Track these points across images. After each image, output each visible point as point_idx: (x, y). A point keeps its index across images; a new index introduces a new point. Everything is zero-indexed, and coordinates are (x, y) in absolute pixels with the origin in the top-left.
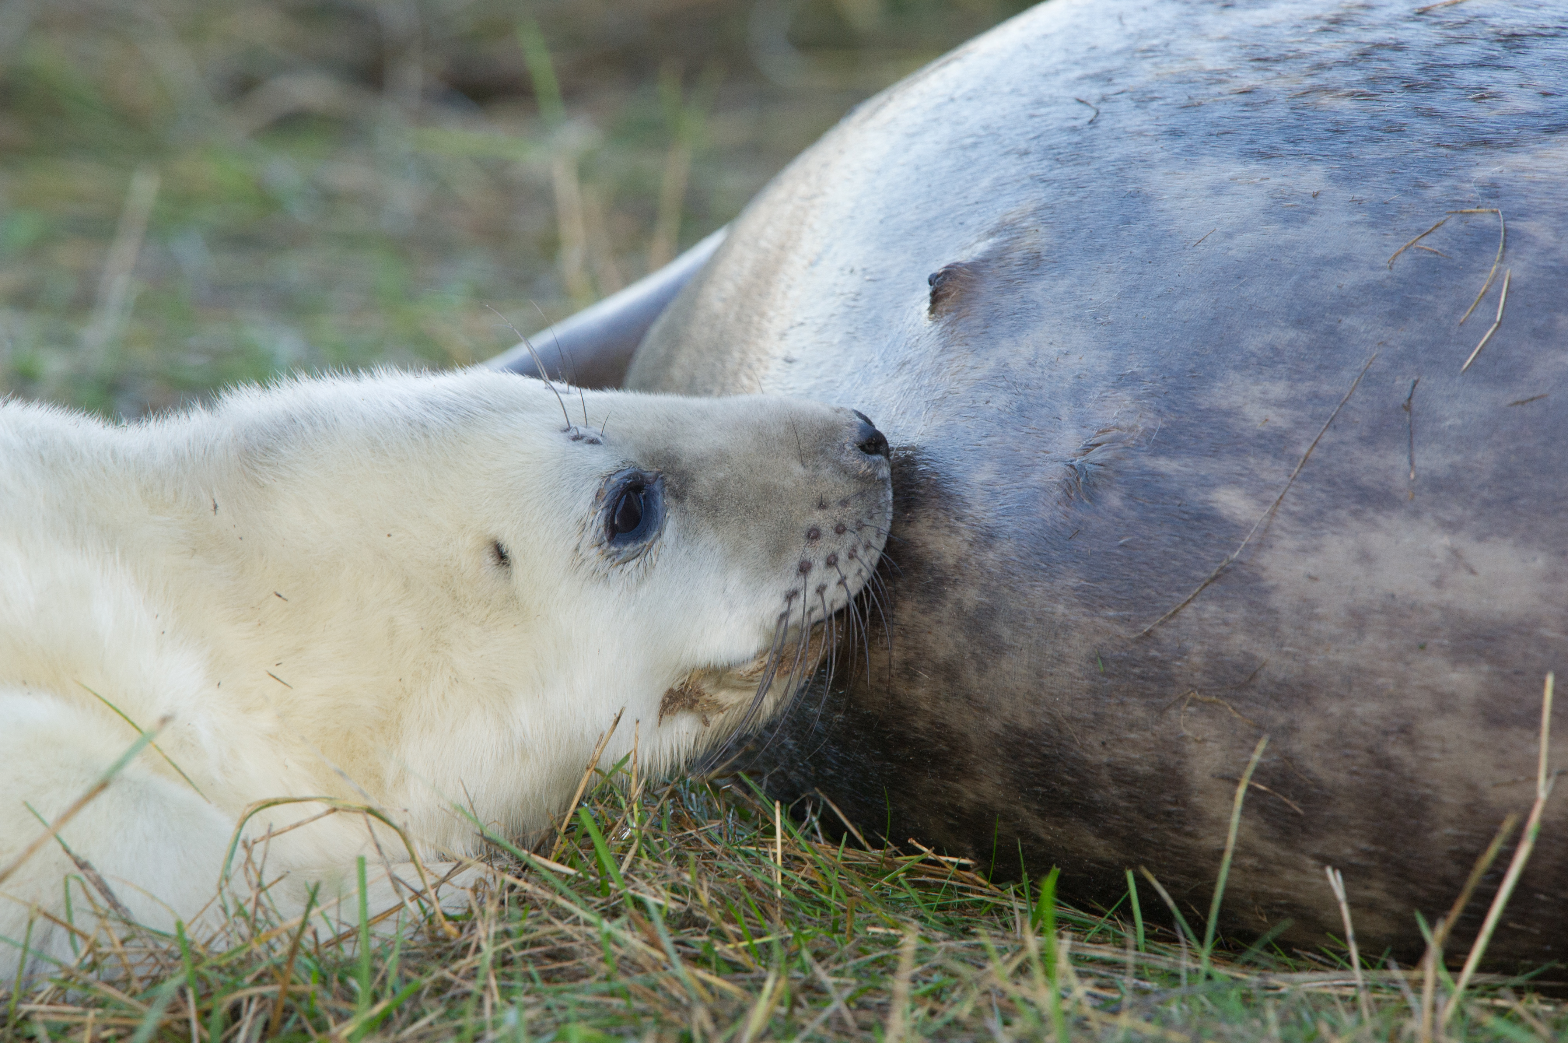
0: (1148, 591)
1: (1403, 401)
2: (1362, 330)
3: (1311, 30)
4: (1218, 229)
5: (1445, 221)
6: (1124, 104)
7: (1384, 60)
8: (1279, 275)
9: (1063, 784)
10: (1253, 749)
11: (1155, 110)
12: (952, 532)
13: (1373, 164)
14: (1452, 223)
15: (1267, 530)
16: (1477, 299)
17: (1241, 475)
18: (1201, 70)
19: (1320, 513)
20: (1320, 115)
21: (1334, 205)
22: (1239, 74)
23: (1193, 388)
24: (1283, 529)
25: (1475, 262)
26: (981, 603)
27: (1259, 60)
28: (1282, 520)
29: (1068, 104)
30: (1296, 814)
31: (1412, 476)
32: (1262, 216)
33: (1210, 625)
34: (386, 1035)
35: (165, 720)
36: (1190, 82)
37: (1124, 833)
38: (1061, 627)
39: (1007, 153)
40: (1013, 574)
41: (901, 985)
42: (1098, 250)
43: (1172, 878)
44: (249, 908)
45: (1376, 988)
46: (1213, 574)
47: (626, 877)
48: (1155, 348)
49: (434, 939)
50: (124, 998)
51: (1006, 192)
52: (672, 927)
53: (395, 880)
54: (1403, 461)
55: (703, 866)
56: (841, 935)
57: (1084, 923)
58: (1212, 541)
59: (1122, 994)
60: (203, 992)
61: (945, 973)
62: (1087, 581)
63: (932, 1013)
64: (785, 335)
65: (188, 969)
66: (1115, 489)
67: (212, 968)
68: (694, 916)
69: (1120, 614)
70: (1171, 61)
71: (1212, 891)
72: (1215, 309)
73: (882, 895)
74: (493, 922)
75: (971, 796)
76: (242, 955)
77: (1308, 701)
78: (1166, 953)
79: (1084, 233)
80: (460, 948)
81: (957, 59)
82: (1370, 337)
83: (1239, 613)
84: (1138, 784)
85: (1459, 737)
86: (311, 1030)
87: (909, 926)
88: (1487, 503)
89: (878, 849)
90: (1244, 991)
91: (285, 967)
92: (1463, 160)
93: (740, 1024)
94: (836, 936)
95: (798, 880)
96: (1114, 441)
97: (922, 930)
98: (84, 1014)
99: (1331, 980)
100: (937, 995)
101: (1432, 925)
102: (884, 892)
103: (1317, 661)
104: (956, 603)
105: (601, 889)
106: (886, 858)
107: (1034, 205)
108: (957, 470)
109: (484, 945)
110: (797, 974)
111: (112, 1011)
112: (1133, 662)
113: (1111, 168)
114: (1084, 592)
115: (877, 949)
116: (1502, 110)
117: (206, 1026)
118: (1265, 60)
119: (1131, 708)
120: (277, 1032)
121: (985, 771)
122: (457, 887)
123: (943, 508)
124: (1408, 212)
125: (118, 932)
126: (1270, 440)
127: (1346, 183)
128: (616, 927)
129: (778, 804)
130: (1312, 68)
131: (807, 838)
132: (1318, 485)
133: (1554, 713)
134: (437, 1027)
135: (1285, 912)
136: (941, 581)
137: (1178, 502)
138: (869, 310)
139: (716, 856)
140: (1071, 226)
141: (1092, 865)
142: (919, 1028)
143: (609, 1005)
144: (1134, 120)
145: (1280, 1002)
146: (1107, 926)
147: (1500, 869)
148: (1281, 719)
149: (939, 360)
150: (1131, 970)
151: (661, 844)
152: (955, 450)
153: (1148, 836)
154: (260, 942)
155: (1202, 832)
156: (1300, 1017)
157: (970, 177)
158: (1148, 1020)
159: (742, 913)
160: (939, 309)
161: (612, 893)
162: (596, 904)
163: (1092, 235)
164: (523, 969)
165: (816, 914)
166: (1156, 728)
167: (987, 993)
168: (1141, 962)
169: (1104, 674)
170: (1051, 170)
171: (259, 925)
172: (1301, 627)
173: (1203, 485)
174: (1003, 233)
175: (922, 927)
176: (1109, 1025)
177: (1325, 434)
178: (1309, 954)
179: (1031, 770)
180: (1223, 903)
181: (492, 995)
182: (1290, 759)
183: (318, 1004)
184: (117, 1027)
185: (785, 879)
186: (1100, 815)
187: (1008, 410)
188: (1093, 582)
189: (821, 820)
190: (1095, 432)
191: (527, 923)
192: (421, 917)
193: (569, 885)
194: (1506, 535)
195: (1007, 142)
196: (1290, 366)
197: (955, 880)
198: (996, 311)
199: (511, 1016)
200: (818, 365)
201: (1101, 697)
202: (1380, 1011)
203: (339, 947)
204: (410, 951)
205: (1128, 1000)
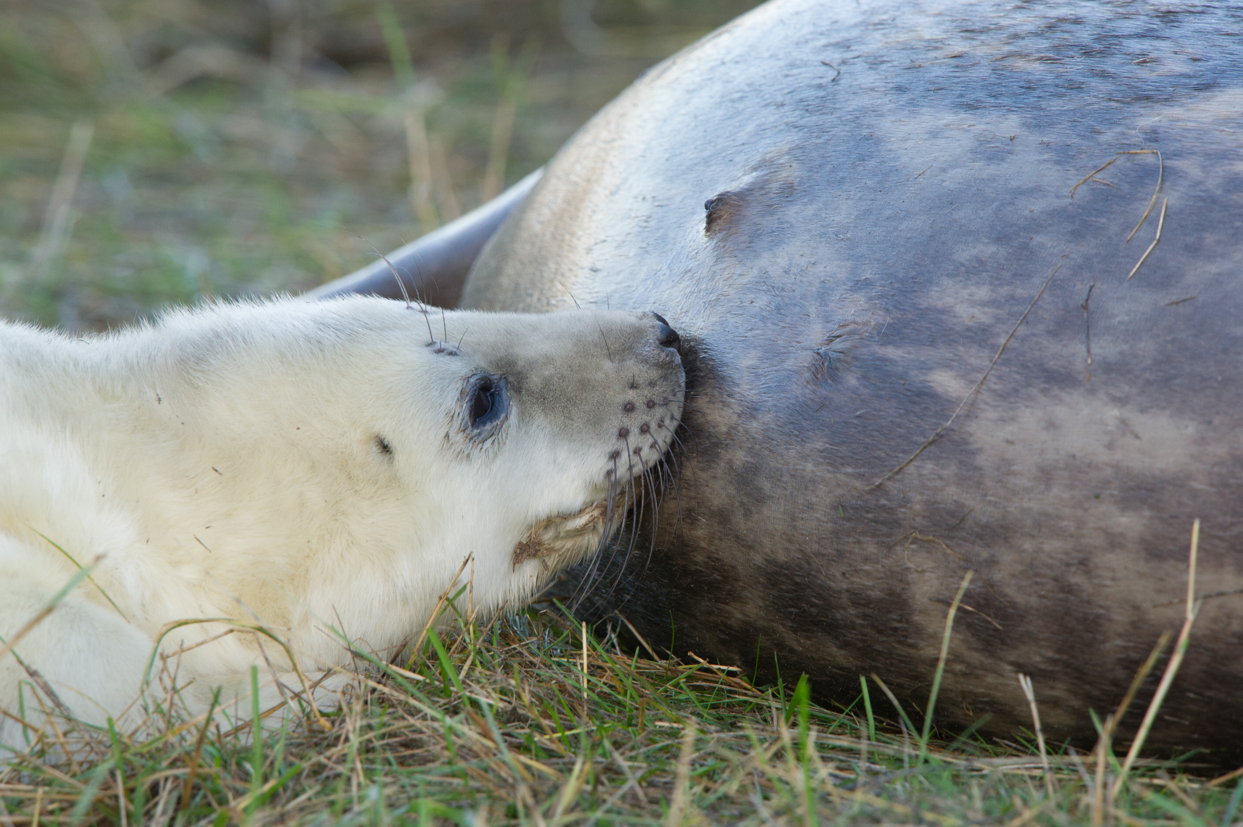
0: (879, 452)
1: (1082, 302)
2: (1049, 246)
3: (1008, 8)
4: (935, 165)
5: (1115, 160)
6: (860, 66)
7: (1066, 32)
8: (983, 202)
9: (812, 606)
10: (962, 578)
11: (884, 71)
12: (724, 406)
13: (1058, 114)
14: (1121, 161)
15: (973, 404)
16: (1140, 221)
17: (951, 360)
18: (920, 40)
19: (1016, 391)
20: (1015, 75)
21: (1027, 146)
22: (951, 43)
23: (915, 291)
24: (986, 403)
25: (1139, 192)
26: (747, 462)
27: (967, 31)
28: (985, 396)
29: (816, 66)
30: (996, 630)
31: (1089, 361)
32: (969, 155)
33: (929, 480)
34: (274, 807)
35: (99, 558)
36: (912, 49)
37: (860, 645)
38: (810, 481)
39: (767, 105)
40: (772, 439)
41: (683, 768)
42: (839, 182)
43: (898, 681)
44: (165, 706)
45: (1059, 770)
46: (931, 439)
47: (464, 682)
48: (884, 259)
49: (312, 731)
50: (66, 778)
51: (766, 136)
52: (500, 722)
53: (281, 686)
54: (1082, 349)
55: (525, 674)
56: (635, 728)
57: (827, 718)
58: (930, 413)
59: (857, 774)
60: (129, 773)
61: (717, 758)
62: (830, 445)
63: (707, 790)
64: (591, 250)
65: (117, 755)
66: (852, 371)
67: (136, 754)
68: (517, 713)
69: (857, 471)
70: (897, 32)
71: (929, 691)
72: (932, 228)
73: (667, 696)
74: (358, 718)
75: (739, 616)
76: (160, 744)
77: (1006, 539)
78: (892, 742)
79: (828, 168)
80: (333, 738)
81: (728, 31)
82: (1055, 251)
83: (951, 470)
84: (871, 606)
85: (1126, 568)
86: (214, 804)
87: (688, 721)
88: (1149, 383)
89: (664, 659)
90: (954, 772)
91: (194, 754)
92: (1129, 112)
93: (554, 798)
94: (630, 729)
95: (600, 684)
96: (851, 333)
97: (699, 724)
98: (35, 791)
99: (1023, 764)
100: (710, 775)
101: (1103, 720)
102: (668, 694)
103: (1014, 508)
104: (728, 463)
105: (444, 692)
106: (671, 667)
107: (788, 146)
108: (728, 357)
109: (351, 736)
110: (600, 759)
111: (57, 789)
112: (867, 509)
113: (849, 117)
114: (828, 453)
115: (663, 739)
116: (1160, 72)
117: (131, 801)
118: (972, 31)
119: (865, 545)
120: (188, 805)
121: (750, 595)
122: (329, 691)
123: (718, 387)
124: (1085, 152)
125: (61, 726)
126: (976, 333)
127: (1036, 129)
128: (456, 722)
129: (584, 624)
130: (1009, 37)
131: (607, 651)
132: (1014, 369)
133: (1200, 548)
134: (315, 801)
135: (988, 708)
136: (717, 445)
137: (902, 382)
138: (658, 229)
139: (535, 666)
140: (818, 162)
141: (834, 670)
142: (697, 802)
143: (450, 784)
144: (868, 79)
145: (983, 781)
146: (846, 721)
147: (1159, 673)
148: (985, 554)
149: (714, 269)
150: (864, 756)
151: (492, 656)
152: (727, 341)
153: (879, 647)
154: (174, 734)
155: (922, 644)
156: (998, 793)
157: (737, 124)
158: (878, 795)
159: (556, 711)
160: (714, 228)
161: (453, 695)
162: (440, 704)
163: (834, 170)
164: (382, 756)
165: (615, 712)
166: (885, 561)
167: (750, 774)
168: (872, 749)
169: (844, 519)
170: (802, 118)
171: (173, 720)
172: (1000, 481)
173: (922, 369)
174: (764, 168)
175: (699, 722)
176: (847, 799)
177: (1020, 328)
178: (1006, 742)
179: (787, 595)
180: (938, 701)
181: (358, 776)
182: (992, 586)
183: (220, 783)
184: (61, 801)
185: (590, 683)
186: (841, 631)
187: (768, 308)
188: (836, 446)
189: (619, 637)
190: (836, 326)
191: (386, 719)
192: (301, 715)
193: (418, 689)
194: (1164, 408)
195: (767, 96)
196: (992, 274)
197: (725, 684)
198: (758, 229)
199: (373, 793)
200: (618, 274)
201: (842, 536)
202: (1062, 787)
203: (236, 738)
204: (293, 741)
205: (862, 779)
